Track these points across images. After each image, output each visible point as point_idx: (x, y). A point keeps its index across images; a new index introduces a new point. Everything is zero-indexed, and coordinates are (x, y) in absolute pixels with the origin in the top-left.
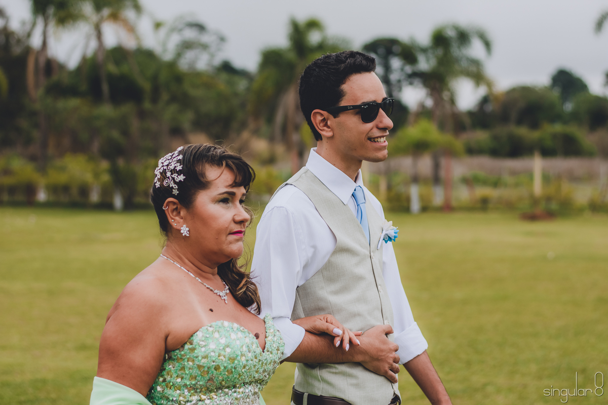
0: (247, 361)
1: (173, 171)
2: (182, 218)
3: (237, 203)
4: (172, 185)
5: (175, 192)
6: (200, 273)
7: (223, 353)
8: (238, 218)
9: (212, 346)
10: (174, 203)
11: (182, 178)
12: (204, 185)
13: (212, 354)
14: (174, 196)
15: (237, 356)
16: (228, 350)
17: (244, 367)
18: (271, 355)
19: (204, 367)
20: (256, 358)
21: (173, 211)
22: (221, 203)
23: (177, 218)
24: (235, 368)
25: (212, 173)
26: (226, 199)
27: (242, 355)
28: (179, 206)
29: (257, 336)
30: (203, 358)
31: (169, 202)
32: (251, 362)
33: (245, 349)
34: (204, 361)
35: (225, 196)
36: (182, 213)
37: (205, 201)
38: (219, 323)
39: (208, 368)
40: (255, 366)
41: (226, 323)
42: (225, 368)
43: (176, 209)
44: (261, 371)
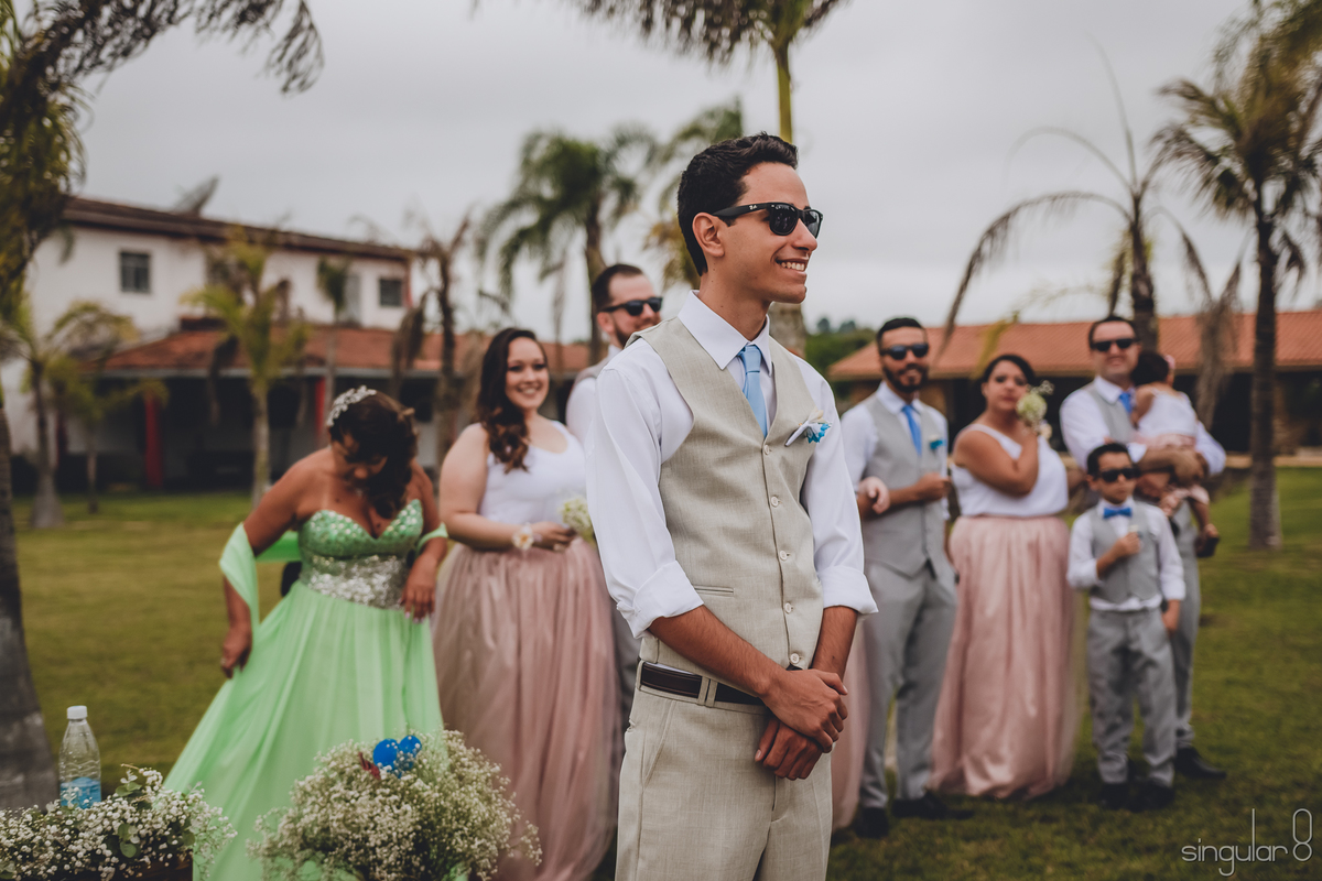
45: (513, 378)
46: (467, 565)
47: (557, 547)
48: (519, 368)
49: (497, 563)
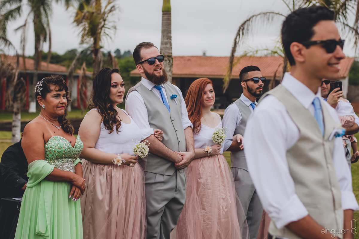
0: (65, 149)
1: (40, 87)
2: (43, 102)
3: (62, 97)
4: (39, 91)
5: (40, 94)
6: (51, 120)
7: (57, 146)
8: (61, 102)
9: (53, 144)
10: (40, 97)
11: (42, 89)
12: (49, 91)
13: (53, 146)
14: (40, 95)
15: (61, 147)
16: (58, 145)
17: (64, 151)
18: (77, 149)
19: (50, 151)
20: (69, 149)
21: (40, 100)
22: (55, 98)
23: (41, 102)
24: (61, 152)
25: (52, 87)
26: (57, 96)
27: (63, 147)
28: (42, 98)
29: (71, 142)
30: (50, 147)
31: (38, 97)
32: (67, 150)
33: (64, 145)
34: (50, 148)
35: (56, 95)
36: (43, 101)
37: (49, 96)
38: (56, 136)
39: (52, 151)
40: (69, 152)
41: (59, 137)
42: (57, 151)
43: (41, 99)
44: (72, 154)
45: (114, 90)
46: (89, 170)
47: (131, 165)
48: (115, 86)
49: (103, 170)
